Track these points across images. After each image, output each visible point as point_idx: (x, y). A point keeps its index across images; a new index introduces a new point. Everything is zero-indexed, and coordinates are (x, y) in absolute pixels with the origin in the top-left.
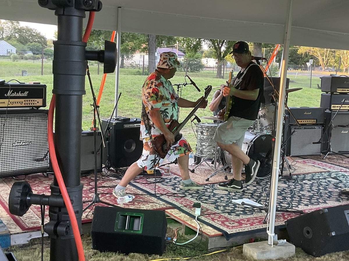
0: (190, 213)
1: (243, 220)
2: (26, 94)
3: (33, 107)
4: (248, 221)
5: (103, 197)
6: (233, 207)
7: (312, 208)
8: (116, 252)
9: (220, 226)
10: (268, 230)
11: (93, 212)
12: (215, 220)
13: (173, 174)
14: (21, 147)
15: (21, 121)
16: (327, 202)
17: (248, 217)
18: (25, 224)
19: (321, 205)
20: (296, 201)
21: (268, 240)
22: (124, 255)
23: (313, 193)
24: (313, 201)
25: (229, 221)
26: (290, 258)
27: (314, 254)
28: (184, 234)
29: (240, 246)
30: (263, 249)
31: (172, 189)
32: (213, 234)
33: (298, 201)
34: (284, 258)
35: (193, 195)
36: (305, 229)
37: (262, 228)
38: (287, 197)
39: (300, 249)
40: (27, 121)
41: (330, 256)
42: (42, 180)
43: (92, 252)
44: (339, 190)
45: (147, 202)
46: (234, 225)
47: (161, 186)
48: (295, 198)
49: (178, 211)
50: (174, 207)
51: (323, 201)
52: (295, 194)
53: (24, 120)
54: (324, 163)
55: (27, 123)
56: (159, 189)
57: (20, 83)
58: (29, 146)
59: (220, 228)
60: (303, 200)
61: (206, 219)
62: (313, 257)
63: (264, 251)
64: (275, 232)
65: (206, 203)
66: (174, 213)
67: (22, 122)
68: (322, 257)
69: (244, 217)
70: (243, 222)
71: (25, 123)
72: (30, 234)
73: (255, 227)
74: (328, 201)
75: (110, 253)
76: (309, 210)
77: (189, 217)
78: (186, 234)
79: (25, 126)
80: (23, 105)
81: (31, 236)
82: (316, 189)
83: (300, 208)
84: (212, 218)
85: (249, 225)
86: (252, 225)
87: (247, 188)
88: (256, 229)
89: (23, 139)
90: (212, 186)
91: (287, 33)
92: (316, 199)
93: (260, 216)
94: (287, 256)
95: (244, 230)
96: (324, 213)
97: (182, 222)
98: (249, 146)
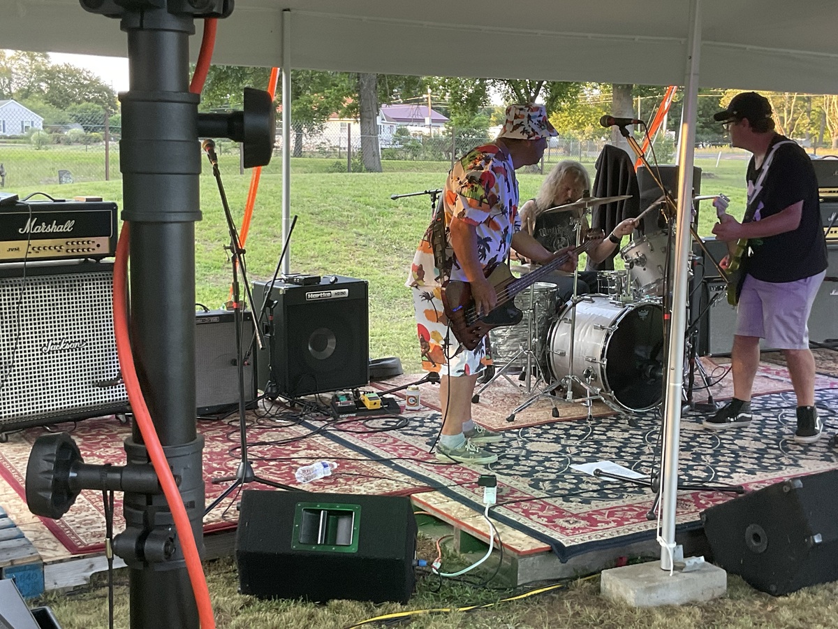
0: (472, 499)
1: (598, 512)
2: (69, 226)
3: (86, 257)
4: (611, 514)
5: (260, 469)
6: (575, 481)
7: (765, 478)
8: (297, 599)
9: (545, 529)
10: (660, 535)
11: (239, 505)
12: (533, 514)
13: (428, 409)
14: (63, 354)
15: (60, 291)
16: (800, 462)
17: (609, 506)
18: (78, 538)
19: (785, 472)
20: (726, 464)
21: (659, 559)
22: (316, 606)
23: (767, 444)
24: (766, 462)
25: (564, 516)
26: (715, 600)
27: (773, 588)
28: (458, 552)
29: (593, 575)
30: (650, 580)
31: (427, 444)
32: (528, 548)
33: (730, 462)
34: (701, 599)
36: (750, 530)
37: (645, 530)
38: (704, 455)
39: (739, 578)
40: (74, 292)
41: (811, 593)
42: (116, 432)
43: (239, 599)
45: (368, 477)
46: (577, 525)
47: (399, 436)
48: (723, 455)
49: (443, 496)
50: (434, 486)
51: (792, 462)
52: (722, 446)
53: (66, 288)
55: (74, 296)
56: (396, 444)
57: (55, 201)
58: (82, 351)
59: (545, 533)
60: (742, 459)
61: (510, 512)
62: (769, 596)
63: (651, 585)
64: (676, 540)
65: (510, 475)
66: (433, 502)
67: (62, 293)
68: (793, 597)
69: (602, 505)
70: (599, 518)
71: (70, 297)
72: (90, 562)
73: (629, 530)
74: (804, 461)
75: (283, 601)
76: (757, 484)
77: (468, 509)
78: (464, 549)
79: (69, 303)
80: (63, 253)
81: (92, 566)
82: (774, 434)
83: (736, 479)
84: (524, 511)
85: (613, 524)
86: (620, 524)
87: (606, 435)
88: (631, 532)
89: (65, 336)
90: (523, 433)
91: (690, 58)
92: (773, 456)
93: (641, 501)
94: (708, 596)
95: (602, 536)
96: (793, 490)
97: (453, 523)
98: (608, 335)
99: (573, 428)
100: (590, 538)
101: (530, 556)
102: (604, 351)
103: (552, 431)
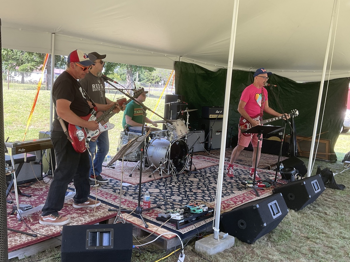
13: (107, 177)
16: (233, 191)
31: (113, 192)
32: (170, 236)
35: (133, 196)
36: (240, 222)
38: (205, 190)
44: (234, 180)
47: (102, 189)
48: (210, 190)
49: (129, 215)
52: (208, 187)
54: (210, 158)
56: (102, 193)
59: (174, 229)
63: (215, 246)
66: (127, 218)
73: (200, 224)
74: (234, 191)
77: (141, 220)
87: (171, 185)
88: (201, 225)
95: (193, 228)
96: (257, 209)
97: (137, 226)
98: (168, 150)
99: (159, 182)
100: (189, 229)
101: (171, 239)
102: (166, 155)
103: (153, 184)
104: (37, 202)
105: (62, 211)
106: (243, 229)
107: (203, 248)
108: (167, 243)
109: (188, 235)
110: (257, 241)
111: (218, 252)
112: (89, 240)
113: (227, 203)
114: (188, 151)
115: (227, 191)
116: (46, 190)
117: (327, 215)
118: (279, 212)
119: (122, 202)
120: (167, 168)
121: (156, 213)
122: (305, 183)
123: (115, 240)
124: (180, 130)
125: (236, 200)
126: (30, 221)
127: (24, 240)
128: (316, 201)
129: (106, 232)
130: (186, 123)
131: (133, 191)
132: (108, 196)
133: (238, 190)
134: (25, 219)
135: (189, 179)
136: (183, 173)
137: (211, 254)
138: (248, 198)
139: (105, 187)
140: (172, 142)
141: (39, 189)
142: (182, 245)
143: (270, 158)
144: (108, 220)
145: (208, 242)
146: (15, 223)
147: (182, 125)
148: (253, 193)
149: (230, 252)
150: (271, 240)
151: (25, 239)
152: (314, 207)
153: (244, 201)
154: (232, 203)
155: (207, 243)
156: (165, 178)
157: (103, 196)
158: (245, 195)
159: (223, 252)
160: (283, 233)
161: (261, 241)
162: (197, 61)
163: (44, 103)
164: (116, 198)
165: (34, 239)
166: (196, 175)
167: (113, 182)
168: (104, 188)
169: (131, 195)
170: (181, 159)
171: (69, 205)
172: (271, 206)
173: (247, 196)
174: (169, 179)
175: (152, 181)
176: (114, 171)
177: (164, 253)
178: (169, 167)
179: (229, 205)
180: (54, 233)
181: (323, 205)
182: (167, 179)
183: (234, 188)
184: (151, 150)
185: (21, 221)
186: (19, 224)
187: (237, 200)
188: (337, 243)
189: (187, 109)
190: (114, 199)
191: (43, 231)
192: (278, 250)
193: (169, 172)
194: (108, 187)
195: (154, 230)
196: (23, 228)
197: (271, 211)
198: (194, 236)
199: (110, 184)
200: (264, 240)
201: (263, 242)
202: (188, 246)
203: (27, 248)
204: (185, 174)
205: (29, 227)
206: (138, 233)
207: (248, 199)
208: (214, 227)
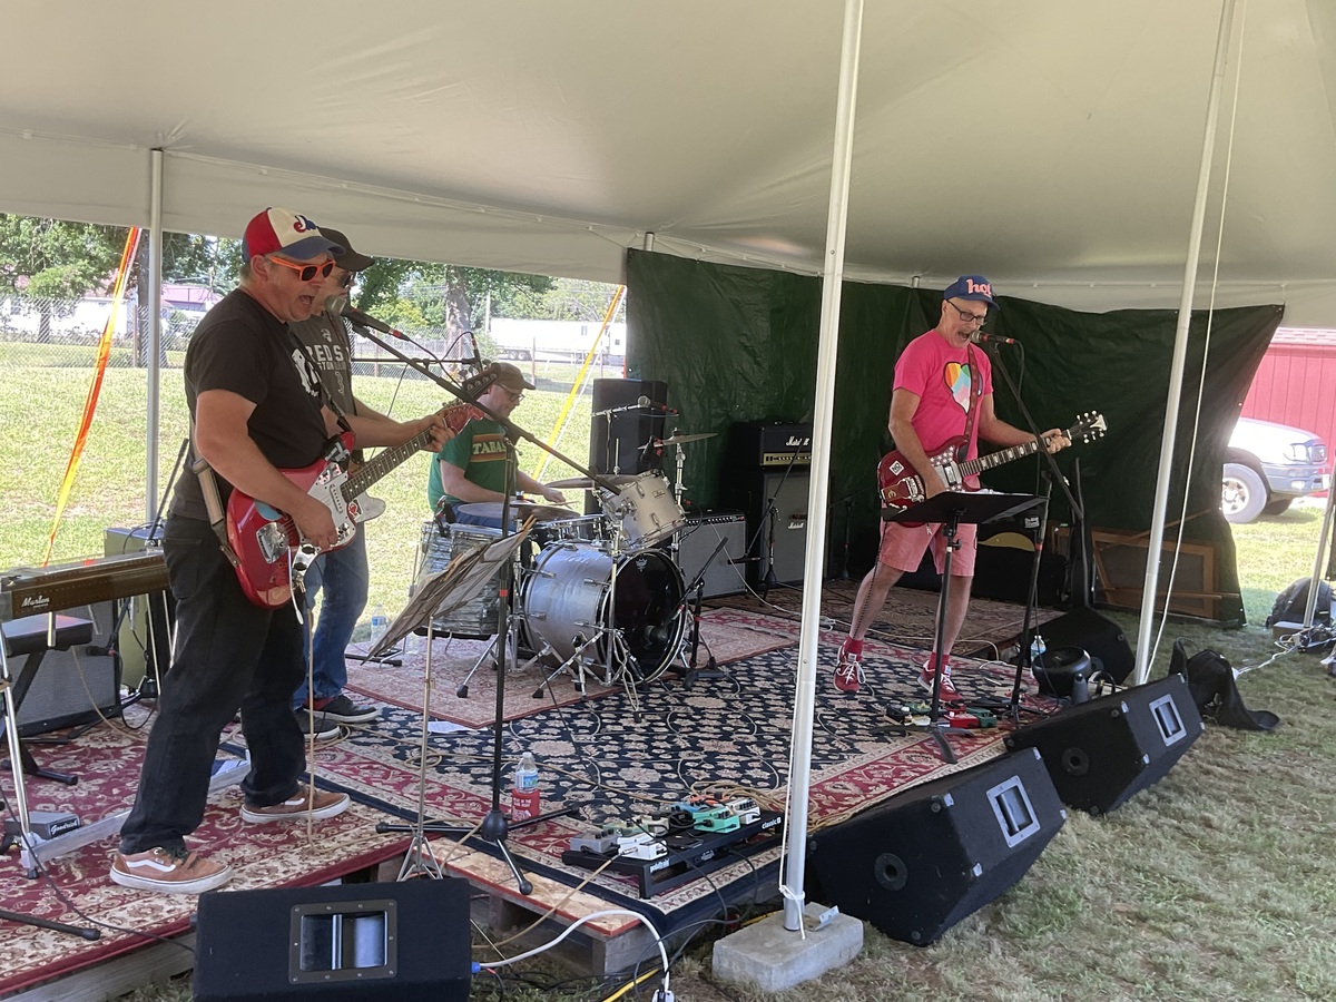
9: (624, 886)
16: (858, 746)
26: (852, 962)
27: (917, 936)
28: (497, 930)
30: (781, 950)
31: (395, 756)
32: (617, 925)
35: (474, 771)
36: (882, 861)
38: (750, 744)
39: (875, 926)
44: (860, 702)
47: (351, 748)
48: (769, 743)
51: (849, 747)
52: (760, 730)
54: (768, 617)
56: (351, 761)
59: (629, 895)
62: (911, 947)
63: (788, 959)
66: (448, 856)
68: (943, 943)
73: (731, 875)
74: (860, 743)
77: (503, 864)
87: (621, 724)
88: (733, 879)
90: (516, 731)
94: (845, 959)
95: (703, 890)
96: (944, 809)
97: (490, 890)
98: (604, 592)
99: (575, 716)
100: (690, 896)
101: (620, 935)
102: (599, 612)
103: (551, 723)
104: (98, 804)
105: (199, 837)
106: (897, 889)
107: (742, 968)
108: (604, 949)
109: (683, 918)
110: (948, 935)
111: (801, 980)
112: (301, 946)
113: (835, 791)
114: (684, 593)
115: (833, 746)
116: (133, 755)
117: (1210, 826)
118: (1031, 822)
119: (429, 797)
120: (603, 662)
121: (560, 837)
122: (1125, 708)
123: (404, 943)
124: (653, 515)
125: (866, 780)
126: (72, 878)
127: (48, 952)
128: (1170, 776)
129: (366, 915)
130: (672, 488)
131: (472, 751)
132: (378, 775)
133: (877, 741)
134: (54, 870)
135: (687, 701)
136: (665, 680)
137: (773, 990)
138: (912, 768)
139: (362, 740)
140: (619, 560)
141: (108, 752)
142: (661, 956)
143: (996, 614)
144: (377, 866)
145: (762, 944)
146: (14, 888)
147: (659, 495)
148: (931, 752)
149: (845, 980)
150: (1001, 928)
151: (51, 947)
152: (1161, 798)
153: (897, 781)
154: (853, 789)
155: (759, 947)
156: (597, 699)
157: (356, 772)
158: (903, 757)
159: (819, 981)
160: (1047, 901)
161: (962, 934)
162: (710, 248)
163: (127, 417)
164: (408, 780)
165: (89, 945)
166: (716, 686)
167: (394, 718)
168: (359, 744)
169: (464, 769)
170: (658, 626)
171: (226, 810)
172: (999, 799)
173: (909, 762)
174: (612, 702)
175: (546, 712)
176: (398, 675)
177: (593, 989)
178: (610, 656)
179: (841, 797)
180: (165, 921)
181: (1195, 789)
182: (604, 702)
183: (859, 732)
184: (539, 594)
185: (38, 876)
186: (28, 888)
187: (871, 777)
188: (1252, 935)
189: (676, 434)
190: (399, 786)
191: (123, 914)
192: (1030, 968)
193: (612, 676)
194: (376, 740)
195: (555, 901)
196: (43, 907)
197: (1000, 818)
198: (707, 919)
199: (382, 725)
200: (975, 929)
201: (974, 939)
202: (687, 961)
203: (60, 982)
204: (672, 683)
205: (70, 898)
206: (492, 915)
207: (913, 774)
208: (784, 883)
